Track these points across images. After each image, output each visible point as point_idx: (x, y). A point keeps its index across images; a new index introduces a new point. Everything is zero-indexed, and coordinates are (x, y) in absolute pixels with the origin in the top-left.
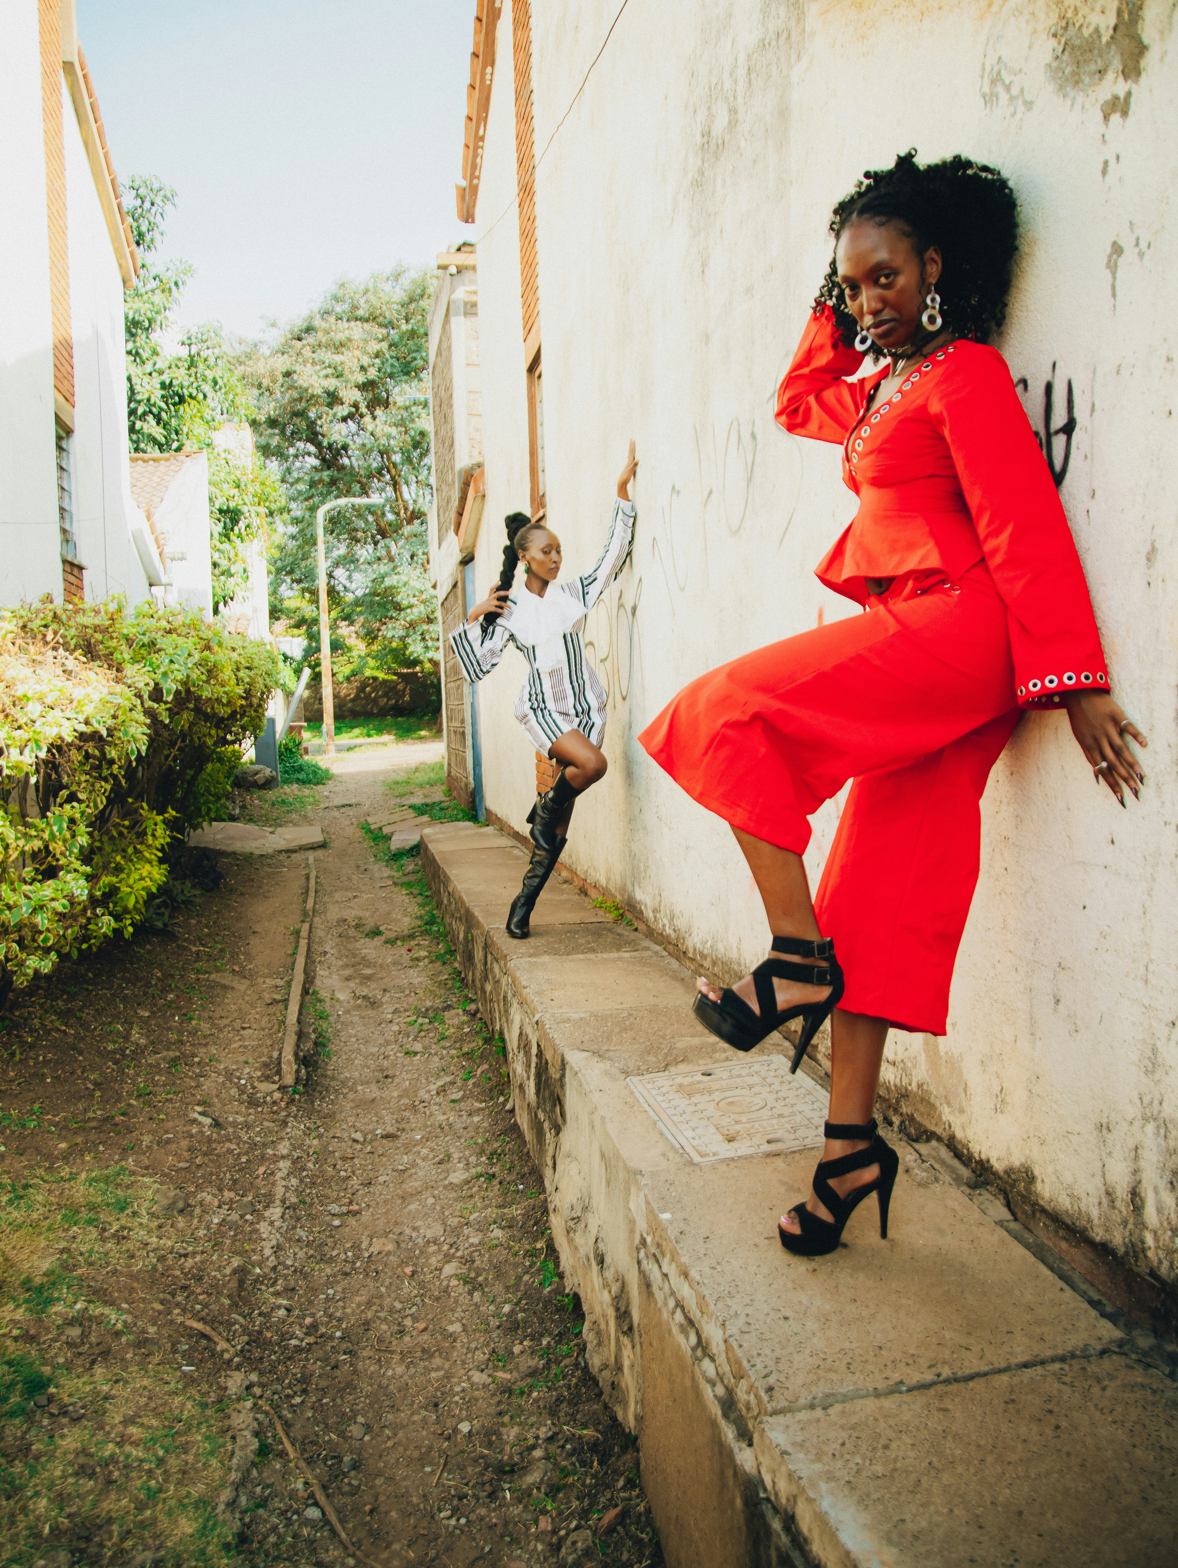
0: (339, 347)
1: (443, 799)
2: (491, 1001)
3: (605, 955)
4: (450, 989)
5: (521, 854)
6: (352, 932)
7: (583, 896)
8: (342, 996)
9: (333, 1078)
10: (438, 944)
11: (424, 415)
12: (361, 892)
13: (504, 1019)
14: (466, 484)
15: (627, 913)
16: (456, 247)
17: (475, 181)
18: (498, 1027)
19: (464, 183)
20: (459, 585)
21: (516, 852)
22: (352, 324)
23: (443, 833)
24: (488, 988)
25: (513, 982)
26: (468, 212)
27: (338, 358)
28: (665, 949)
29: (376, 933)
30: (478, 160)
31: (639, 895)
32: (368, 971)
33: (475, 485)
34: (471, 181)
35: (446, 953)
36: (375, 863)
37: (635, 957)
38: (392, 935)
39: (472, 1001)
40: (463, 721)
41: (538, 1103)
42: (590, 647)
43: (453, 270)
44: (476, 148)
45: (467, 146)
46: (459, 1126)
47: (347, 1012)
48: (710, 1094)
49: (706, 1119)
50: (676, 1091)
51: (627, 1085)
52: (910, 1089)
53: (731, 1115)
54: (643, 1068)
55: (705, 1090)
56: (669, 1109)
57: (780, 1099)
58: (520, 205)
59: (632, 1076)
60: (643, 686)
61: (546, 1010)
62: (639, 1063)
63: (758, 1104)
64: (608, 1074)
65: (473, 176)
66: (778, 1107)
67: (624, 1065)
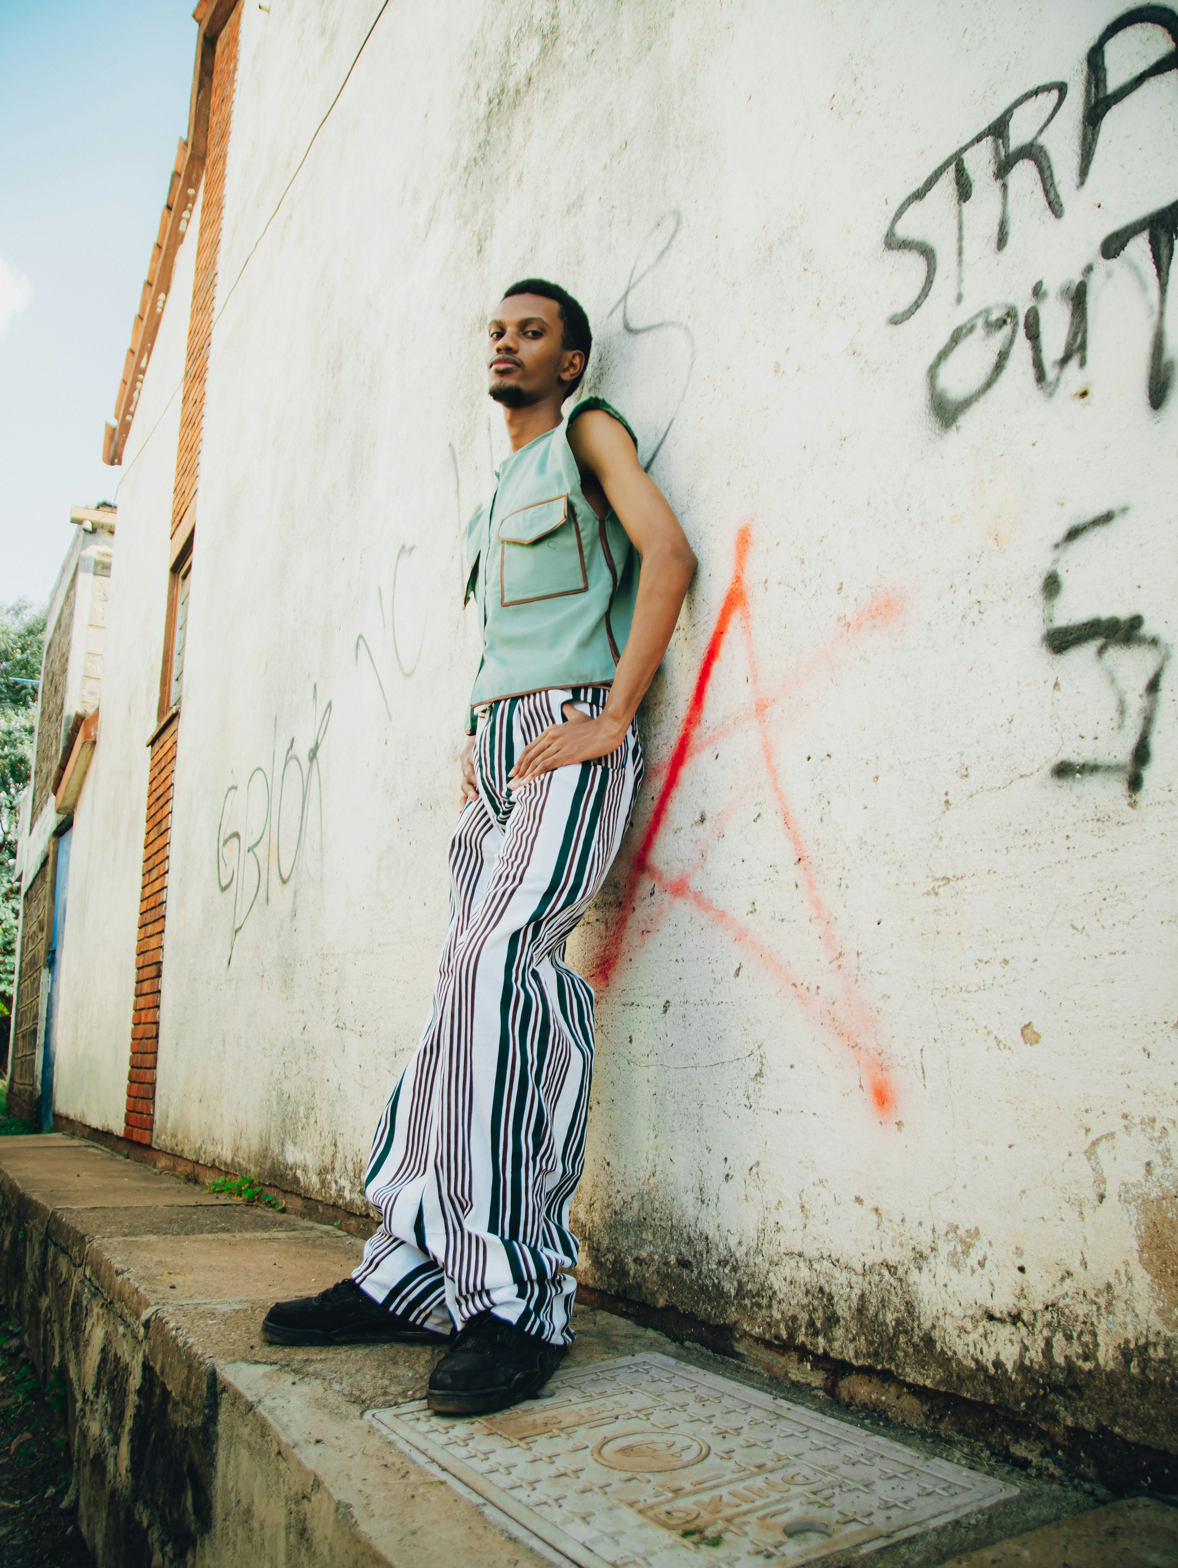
2: (48, 1321)
3: (248, 1235)
5: (99, 1152)
7: (191, 1184)
11: (27, 742)
13: (70, 1345)
14: (75, 730)
15: (267, 1189)
16: (95, 505)
17: (129, 418)
19: (115, 423)
20: (51, 860)
21: (91, 1150)
24: (46, 1301)
25: (96, 1273)
26: (115, 451)
28: (340, 1228)
30: (136, 394)
31: (292, 1156)
33: (85, 729)
34: (124, 416)
37: (296, 1238)
39: (13, 1335)
40: (36, 1016)
42: (233, 841)
43: (88, 526)
44: (135, 380)
45: (125, 382)
48: (568, 1434)
49: (596, 1489)
50: (486, 1433)
51: (371, 1427)
52: (1088, 1366)
53: (649, 1476)
54: (393, 1389)
55: (550, 1426)
56: (495, 1475)
57: (726, 1432)
58: (185, 398)
59: (376, 1407)
60: (322, 849)
61: (164, 1301)
62: (382, 1378)
63: (689, 1447)
64: (324, 1406)
65: (127, 412)
66: (738, 1450)
67: (352, 1385)
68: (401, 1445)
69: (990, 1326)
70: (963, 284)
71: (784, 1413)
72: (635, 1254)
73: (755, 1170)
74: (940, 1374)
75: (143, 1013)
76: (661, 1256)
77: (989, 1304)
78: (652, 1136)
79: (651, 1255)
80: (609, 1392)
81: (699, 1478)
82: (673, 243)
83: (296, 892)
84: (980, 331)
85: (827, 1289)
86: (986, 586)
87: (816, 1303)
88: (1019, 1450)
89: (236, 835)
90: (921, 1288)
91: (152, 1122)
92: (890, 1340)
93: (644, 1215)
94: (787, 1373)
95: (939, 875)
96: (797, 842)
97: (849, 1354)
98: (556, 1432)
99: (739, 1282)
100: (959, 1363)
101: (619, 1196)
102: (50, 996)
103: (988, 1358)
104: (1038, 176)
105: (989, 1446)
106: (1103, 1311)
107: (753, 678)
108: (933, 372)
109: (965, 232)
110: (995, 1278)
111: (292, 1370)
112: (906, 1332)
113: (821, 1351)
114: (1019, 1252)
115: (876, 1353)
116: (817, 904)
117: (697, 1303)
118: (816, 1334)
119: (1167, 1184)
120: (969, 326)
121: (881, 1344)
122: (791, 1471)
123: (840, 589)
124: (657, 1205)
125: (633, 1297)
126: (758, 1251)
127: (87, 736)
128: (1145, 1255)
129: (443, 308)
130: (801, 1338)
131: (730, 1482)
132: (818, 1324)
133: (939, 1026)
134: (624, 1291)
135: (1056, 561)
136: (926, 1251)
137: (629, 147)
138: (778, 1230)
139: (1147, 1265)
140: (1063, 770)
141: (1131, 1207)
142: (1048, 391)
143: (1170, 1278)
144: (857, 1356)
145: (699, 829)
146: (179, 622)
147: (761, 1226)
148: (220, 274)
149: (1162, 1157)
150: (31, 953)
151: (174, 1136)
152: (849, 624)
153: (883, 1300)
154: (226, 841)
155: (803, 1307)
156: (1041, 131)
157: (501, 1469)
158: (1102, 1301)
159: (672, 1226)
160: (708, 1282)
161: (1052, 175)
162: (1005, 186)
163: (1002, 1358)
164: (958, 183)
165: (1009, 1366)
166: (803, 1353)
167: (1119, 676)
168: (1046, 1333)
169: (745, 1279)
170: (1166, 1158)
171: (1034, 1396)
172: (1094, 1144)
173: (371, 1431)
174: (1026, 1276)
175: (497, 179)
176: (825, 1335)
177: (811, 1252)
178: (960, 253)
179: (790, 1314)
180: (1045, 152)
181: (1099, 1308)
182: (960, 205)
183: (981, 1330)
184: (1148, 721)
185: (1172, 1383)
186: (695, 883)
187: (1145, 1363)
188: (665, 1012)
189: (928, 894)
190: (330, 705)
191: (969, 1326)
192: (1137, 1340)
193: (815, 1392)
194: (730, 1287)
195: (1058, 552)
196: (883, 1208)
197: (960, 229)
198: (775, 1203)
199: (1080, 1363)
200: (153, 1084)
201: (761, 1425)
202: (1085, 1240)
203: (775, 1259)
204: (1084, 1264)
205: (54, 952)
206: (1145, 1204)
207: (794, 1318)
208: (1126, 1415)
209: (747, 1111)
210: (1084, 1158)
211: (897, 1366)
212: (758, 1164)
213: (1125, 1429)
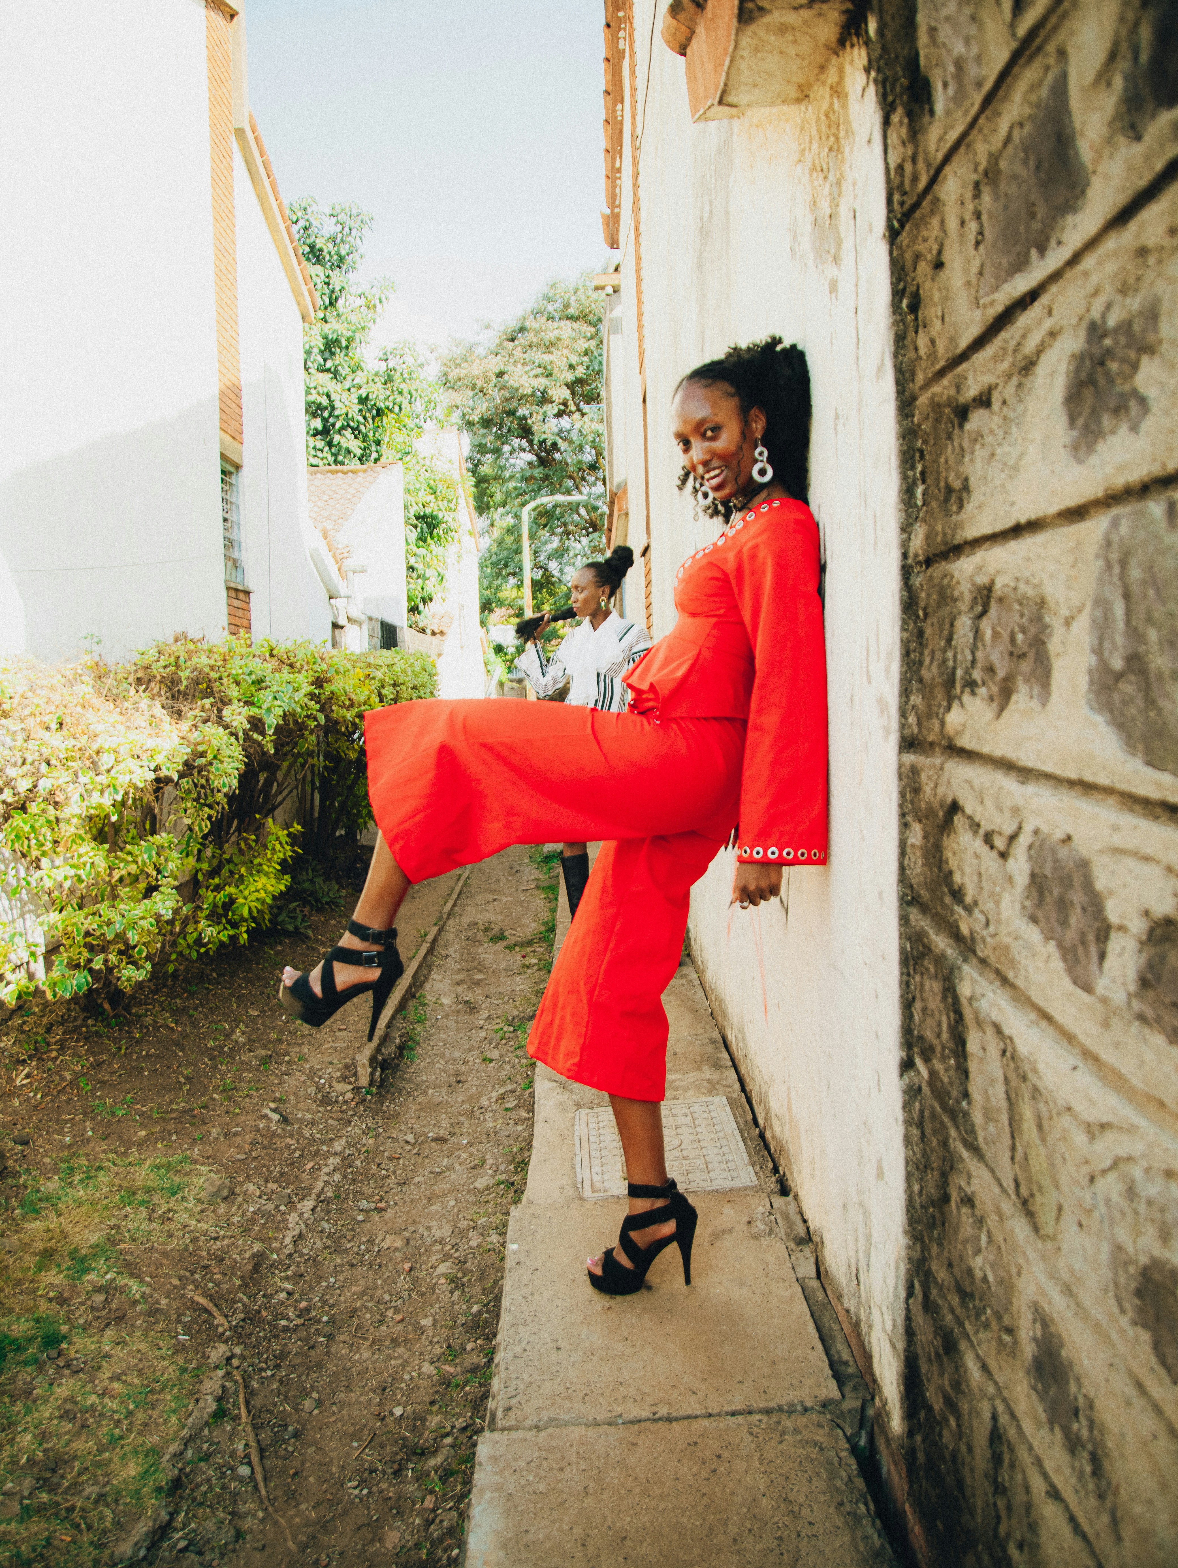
0: (550, 346)
14: (612, 503)
17: (616, 210)
22: (562, 323)
26: (613, 238)
27: (547, 358)
29: (500, 937)
30: (617, 190)
32: (480, 976)
33: (619, 503)
34: (613, 209)
36: (528, 865)
38: (512, 940)
43: (609, 290)
44: (614, 180)
45: (606, 178)
51: (573, 1116)
59: (583, 1108)
64: (563, 1105)
65: (614, 205)
111: (563, 1089)
127: (621, 510)
173: (571, 1119)
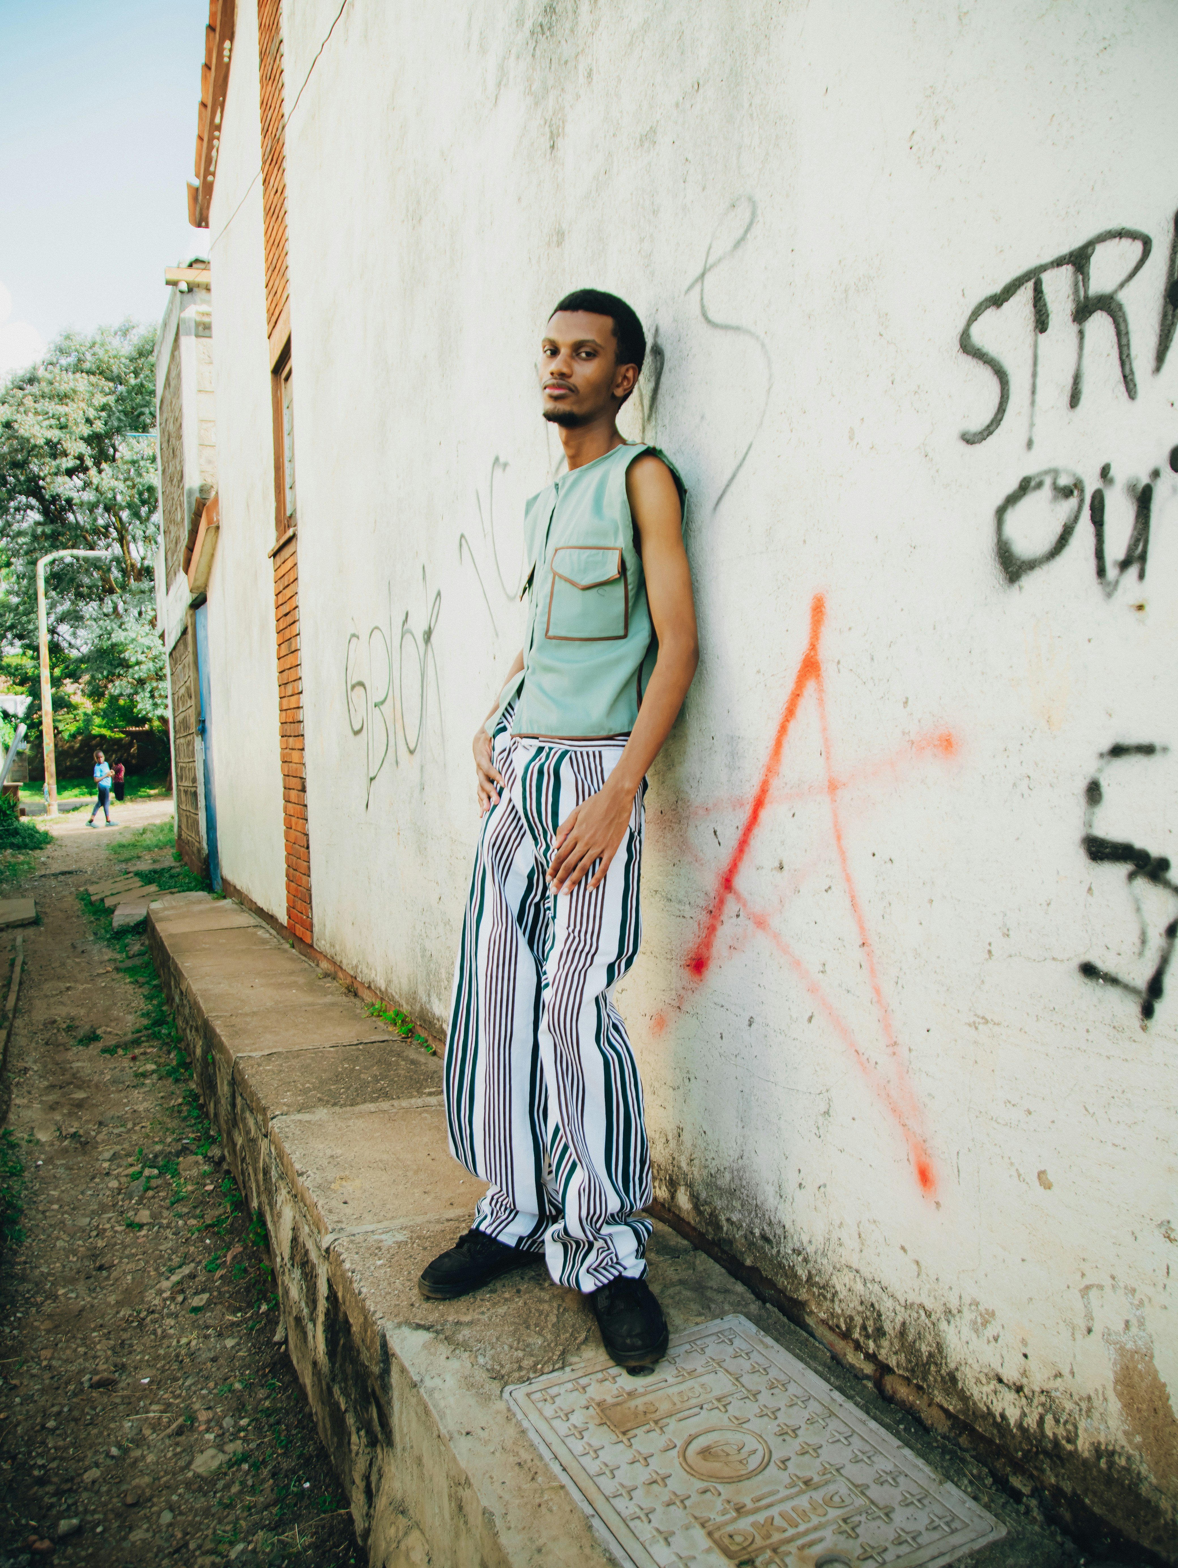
0: (63, 398)
1: (173, 865)
2: (244, 1159)
3: (404, 1103)
4: (185, 1119)
5: (267, 936)
6: (62, 1037)
7: (352, 997)
8: (43, 1136)
9: (24, 1279)
10: (169, 1053)
12: (76, 981)
13: (265, 1200)
15: (418, 1028)
16: (188, 263)
17: (210, 178)
18: (255, 1204)
19: (197, 182)
20: (190, 630)
22: (78, 376)
23: (173, 908)
24: (240, 1141)
25: (279, 1155)
26: (201, 214)
27: (61, 409)
29: (92, 1038)
30: (214, 153)
31: (439, 1009)
32: (80, 1095)
33: (208, 515)
34: (205, 177)
35: (179, 1065)
36: (95, 943)
38: (111, 1042)
39: (215, 1141)
40: (194, 780)
41: (332, 1371)
42: (359, 689)
43: (184, 286)
44: (211, 138)
45: (201, 138)
46: (205, 1355)
47: (49, 1161)
48: (661, 1428)
49: (678, 1503)
50: (598, 1421)
51: (509, 1410)
52: (1069, 1447)
53: (720, 1487)
54: (526, 1363)
55: (649, 1416)
56: (602, 1478)
57: (786, 1433)
58: (265, 181)
59: (513, 1383)
60: (442, 735)
61: (340, 1225)
62: (516, 1350)
63: (754, 1452)
64: (472, 1385)
65: (207, 172)
66: (794, 1458)
67: (493, 1358)
68: (532, 1434)
69: (999, 1387)
70: (1035, 429)
71: (835, 1409)
72: (728, 1215)
73: (822, 1189)
74: (960, 1406)
75: (294, 819)
76: (748, 1225)
77: (1000, 1370)
78: (740, 1125)
79: (740, 1220)
80: (700, 1370)
81: (759, 1493)
82: (748, 236)
83: (422, 767)
84: (1046, 491)
85: (876, 1305)
86: (1036, 764)
87: (868, 1313)
88: (1016, 1482)
89: (361, 684)
90: (948, 1337)
91: (312, 925)
92: (924, 1365)
93: (733, 1186)
94: (845, 1355)
95: (980, 1013)
96: (862, 928)
97: (892, 1362)
98: (652, 1424)
99: (809, 1272)
100: (975, 1403)
101: (714, 1163)
102: (205, 762)
103: (997, 1409)
104: (1115, 339)
105: (992, 1473)
106: (1084, 1413)
107: (826, 753)
108: (1001, 512)
109: (1040, 369)
110: (1004, 1353)
111: (446, 1338)
112: (936, 1364)
113: (871, 1351)
114: (1024, 1342)
115: (913, 1371)
116: (877, 991)
117: (777, 1274)
118: (868, 1337)
119: (1140, 1343)
120: (1037, 480)
121: (917, 1364)
122: (832, 1488)
123: (906, 703)
124: (744, 1183)
125: (726, 1248)
126: (824, 1254)
127: (210, 522)
128: (1119, 1387)
129: (519, 199)
130: (856, 1335)
131: (782, 1501)
132: (870, 1330)
133: (973, 1140)
134: (719, 1240)
135: (1100, 770)
136: (955, 1311)
137: (701, 91)
138: (841, 1245)
139: (1120, 1395)
140: (1089, 970)
141: (1111, 1347)
142: (1108, 590)
143: (1135, 1412)
144: (898, 1366)
145: (778, 875)
146: (286, 427)
147: (827, 1236)
148: (285, 41)
149: (1139, 1321)
150: (183, 715)
151: (333, 945)
152: (913, 743)
153: (919, 1333)
154: (353, 687)
155: (859, 1313)
156: (1122, 285)
157: (608, 1473)
158: (1084, 1405)
159: (757, 1205)
160: (784, 1261)
161: (1128, 345)
162: (1081, 333)
163: (1007, 1413)
164: (1035, 306)
165: (1012, 1422)
166: (858, 1347)
167: (1144, 907)
168: (1040, 1409)
169: (814, 1272)
170: (1141, 1324)
171: (1029, 1451)
172: (1088, 1288)
173: (510, 1416)
174: (1028, 1361)
175: (566, 63)
176: (875, 1341)
177: (866, 1272)
178: (1033, 392)
179: (848, 1313)
180: (1124, 314)
181: (1081, 1410)
182: (1036, 335)
183: (992, 1387)
184: (1164, 961)
185: (1129, 1485)
186: (775, 922)
187: (1111, 1464)
188: (750, 1025)
189: (970, 1025)
190: (439, 594)
191: (984, 1381)
192: (1107, 1445)
193: (865, 1382)
194: (803, 1274)
195: (1103, 762)
196: (923, 1263)
197: (1035, 364)
198: (838, 1223)
199: (1064, 1442)
200: (309, 890)
201: (816, 1425)
202: (1075, 1357)
203: (838, 1266)
204: (1073, 1374)
205: (204, 721)
206: (1122, 1350)
207: (851, 1318)
208: (1095, 1493)
209: (816, 1138)
210: (1078, 1295)
211: (929, 1386)
212: (825, 1186)
213: (1093, 1502)
